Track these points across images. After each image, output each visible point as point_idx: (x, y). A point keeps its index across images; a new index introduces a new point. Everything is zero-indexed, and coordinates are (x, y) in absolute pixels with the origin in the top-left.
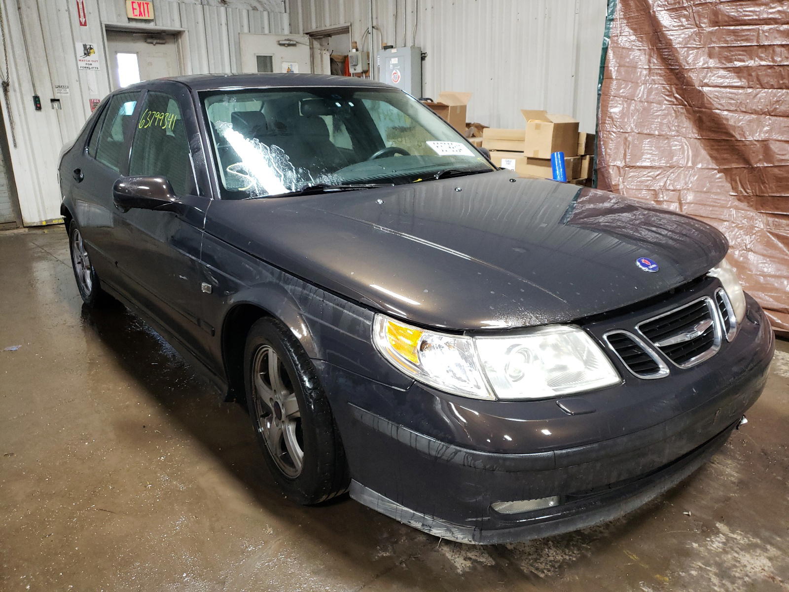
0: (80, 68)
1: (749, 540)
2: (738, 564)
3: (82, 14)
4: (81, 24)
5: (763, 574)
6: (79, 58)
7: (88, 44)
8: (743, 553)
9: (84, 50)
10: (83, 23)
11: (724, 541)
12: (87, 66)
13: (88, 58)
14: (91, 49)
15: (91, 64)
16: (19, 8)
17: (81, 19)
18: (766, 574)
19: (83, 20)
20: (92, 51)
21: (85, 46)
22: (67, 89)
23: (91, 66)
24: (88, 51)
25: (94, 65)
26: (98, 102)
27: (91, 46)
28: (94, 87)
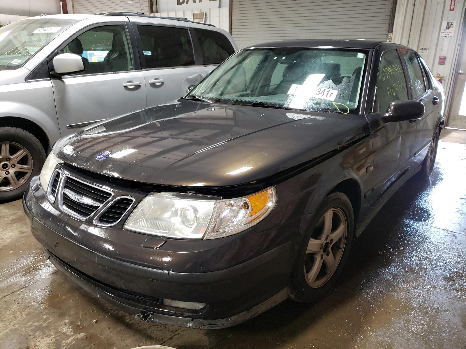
0: (440, 37)
1: (64, 346)
2: (45, 335)
3: (453, 4)
4: (450, 10)
5: (33, 345)
6: (442, 31)
7: (450, 22)
8: (54, 340)
9: (447, 26)
10: (452, 9)
11: (67, 334)
12: (446, 35)
13: (448, 31)
14: (452, 24)
15: (448, 34)
16: (414, 5)
17: (451, 7)
18: (32, 346)
19: (452, 7)
20: (452, 26)
21: (448, 23)
22: (427, 50)
23: (447, 36)
24: (449, 27)
25: (450, 34)
26: (444, 58)
27: (452, 23)
28: (445, 48)
